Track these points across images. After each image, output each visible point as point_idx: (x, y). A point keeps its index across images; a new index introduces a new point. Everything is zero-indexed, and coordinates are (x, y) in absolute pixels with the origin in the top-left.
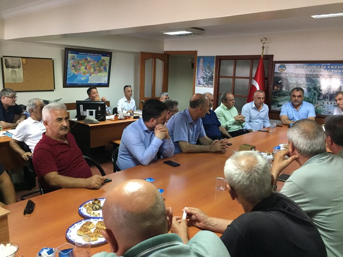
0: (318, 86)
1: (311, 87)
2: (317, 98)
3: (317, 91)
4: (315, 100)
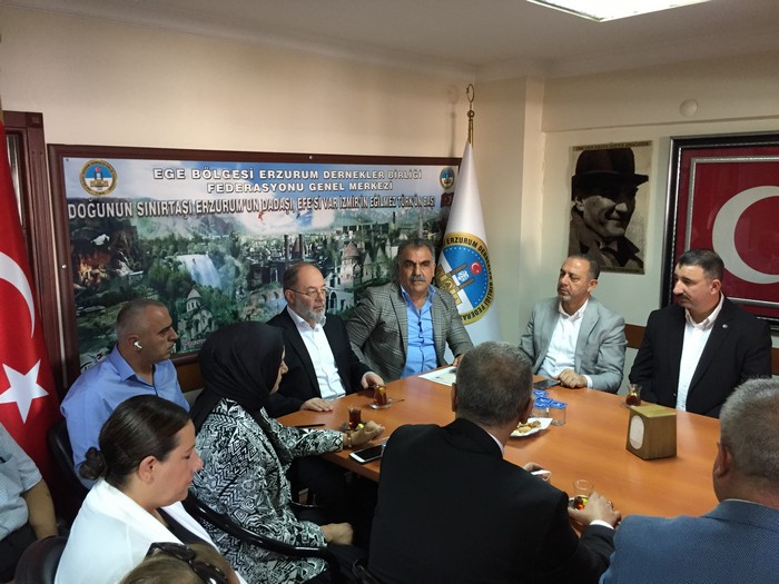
2: (245, 283)
4: (241, 293)
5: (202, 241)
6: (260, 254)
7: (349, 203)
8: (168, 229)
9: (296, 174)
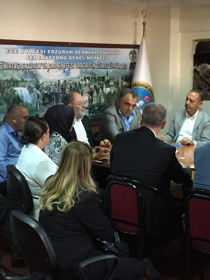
0: (41, 82)
1: (32, 85)
2: (41, 102)
3: (41, 91)
4: (40, 106)
5: (24, 81)
6: (48, 88)
7: (87, 66)
8: (11, 75)
9: (63, 52)
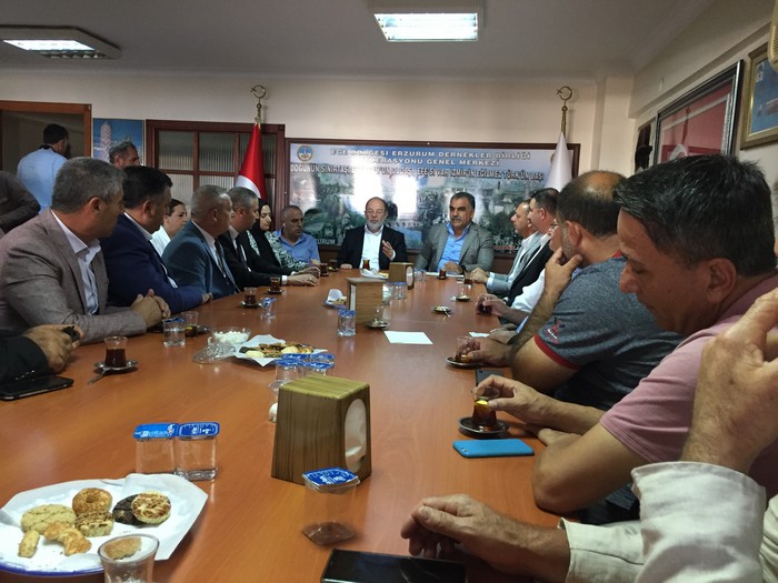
7: (458, 173)
8: (335, 180)
9: (418, 154)
